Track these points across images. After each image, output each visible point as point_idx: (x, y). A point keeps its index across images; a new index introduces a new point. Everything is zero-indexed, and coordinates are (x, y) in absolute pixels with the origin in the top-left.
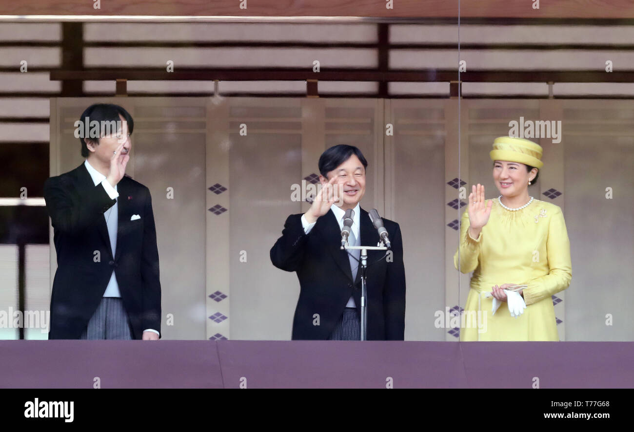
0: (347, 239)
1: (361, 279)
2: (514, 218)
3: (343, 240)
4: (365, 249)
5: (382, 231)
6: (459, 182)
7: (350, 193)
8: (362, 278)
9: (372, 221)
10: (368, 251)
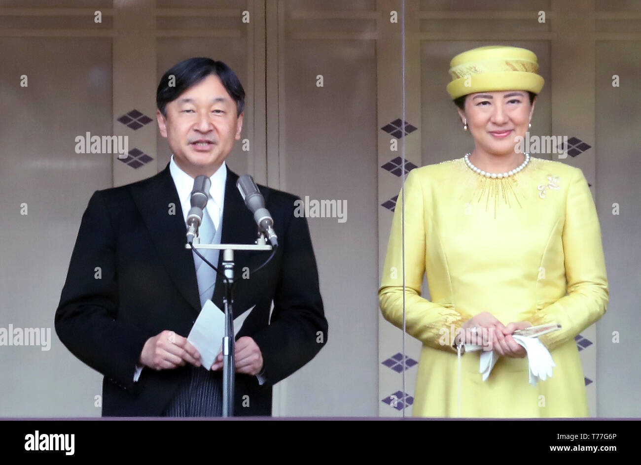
0: (197, 232)
1: (224, 304)
2: (500, 190)
3: (191, 233)
4: (229, 249)
5: (262, 216)
6: (404, 126)
7: (200, 146)
8: (225, 301)
9: (244, 198)
10: (236, 253)
